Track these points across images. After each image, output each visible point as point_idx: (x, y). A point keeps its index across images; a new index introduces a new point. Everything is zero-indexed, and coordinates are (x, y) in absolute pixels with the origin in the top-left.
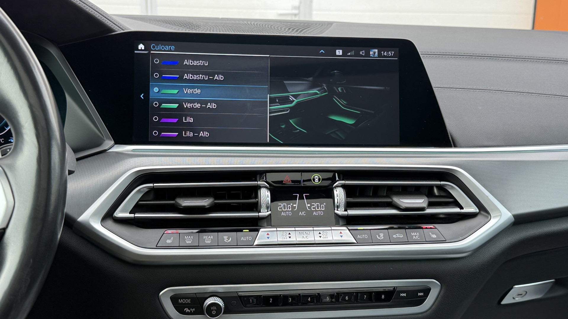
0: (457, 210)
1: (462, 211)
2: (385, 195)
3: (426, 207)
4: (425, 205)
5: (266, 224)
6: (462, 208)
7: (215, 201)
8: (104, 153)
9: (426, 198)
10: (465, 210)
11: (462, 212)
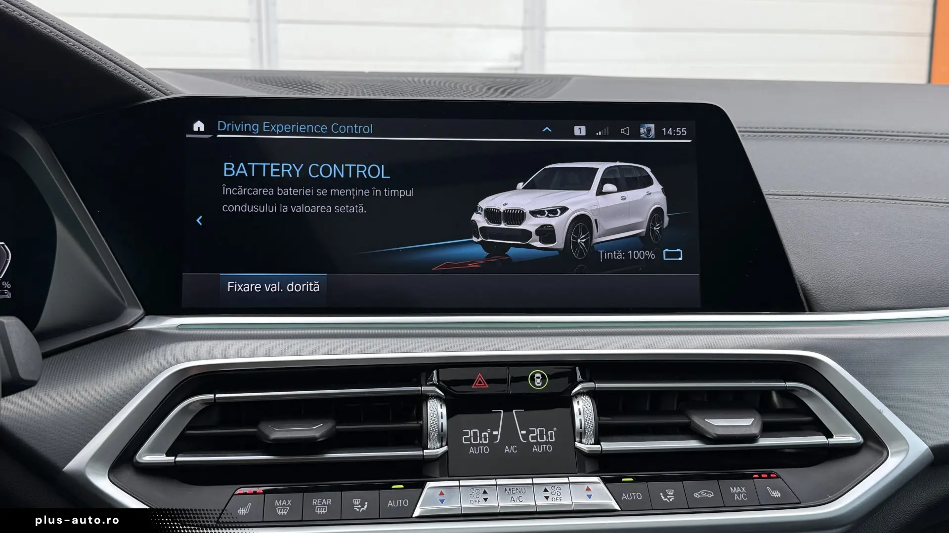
0: (821, 439)
1: (832, 441)
2: (675, 408)
3: (758, 434)
4: (756, 430)
5: (437, 472)
6: (829, 435)
7: (337, 427)
8: (122, 334)
9: (758, 416)
10: (837, 439)
11: (831, 444)
